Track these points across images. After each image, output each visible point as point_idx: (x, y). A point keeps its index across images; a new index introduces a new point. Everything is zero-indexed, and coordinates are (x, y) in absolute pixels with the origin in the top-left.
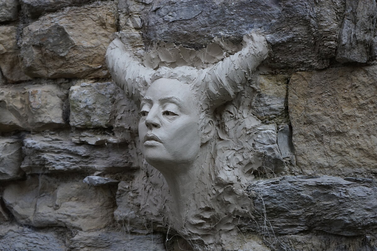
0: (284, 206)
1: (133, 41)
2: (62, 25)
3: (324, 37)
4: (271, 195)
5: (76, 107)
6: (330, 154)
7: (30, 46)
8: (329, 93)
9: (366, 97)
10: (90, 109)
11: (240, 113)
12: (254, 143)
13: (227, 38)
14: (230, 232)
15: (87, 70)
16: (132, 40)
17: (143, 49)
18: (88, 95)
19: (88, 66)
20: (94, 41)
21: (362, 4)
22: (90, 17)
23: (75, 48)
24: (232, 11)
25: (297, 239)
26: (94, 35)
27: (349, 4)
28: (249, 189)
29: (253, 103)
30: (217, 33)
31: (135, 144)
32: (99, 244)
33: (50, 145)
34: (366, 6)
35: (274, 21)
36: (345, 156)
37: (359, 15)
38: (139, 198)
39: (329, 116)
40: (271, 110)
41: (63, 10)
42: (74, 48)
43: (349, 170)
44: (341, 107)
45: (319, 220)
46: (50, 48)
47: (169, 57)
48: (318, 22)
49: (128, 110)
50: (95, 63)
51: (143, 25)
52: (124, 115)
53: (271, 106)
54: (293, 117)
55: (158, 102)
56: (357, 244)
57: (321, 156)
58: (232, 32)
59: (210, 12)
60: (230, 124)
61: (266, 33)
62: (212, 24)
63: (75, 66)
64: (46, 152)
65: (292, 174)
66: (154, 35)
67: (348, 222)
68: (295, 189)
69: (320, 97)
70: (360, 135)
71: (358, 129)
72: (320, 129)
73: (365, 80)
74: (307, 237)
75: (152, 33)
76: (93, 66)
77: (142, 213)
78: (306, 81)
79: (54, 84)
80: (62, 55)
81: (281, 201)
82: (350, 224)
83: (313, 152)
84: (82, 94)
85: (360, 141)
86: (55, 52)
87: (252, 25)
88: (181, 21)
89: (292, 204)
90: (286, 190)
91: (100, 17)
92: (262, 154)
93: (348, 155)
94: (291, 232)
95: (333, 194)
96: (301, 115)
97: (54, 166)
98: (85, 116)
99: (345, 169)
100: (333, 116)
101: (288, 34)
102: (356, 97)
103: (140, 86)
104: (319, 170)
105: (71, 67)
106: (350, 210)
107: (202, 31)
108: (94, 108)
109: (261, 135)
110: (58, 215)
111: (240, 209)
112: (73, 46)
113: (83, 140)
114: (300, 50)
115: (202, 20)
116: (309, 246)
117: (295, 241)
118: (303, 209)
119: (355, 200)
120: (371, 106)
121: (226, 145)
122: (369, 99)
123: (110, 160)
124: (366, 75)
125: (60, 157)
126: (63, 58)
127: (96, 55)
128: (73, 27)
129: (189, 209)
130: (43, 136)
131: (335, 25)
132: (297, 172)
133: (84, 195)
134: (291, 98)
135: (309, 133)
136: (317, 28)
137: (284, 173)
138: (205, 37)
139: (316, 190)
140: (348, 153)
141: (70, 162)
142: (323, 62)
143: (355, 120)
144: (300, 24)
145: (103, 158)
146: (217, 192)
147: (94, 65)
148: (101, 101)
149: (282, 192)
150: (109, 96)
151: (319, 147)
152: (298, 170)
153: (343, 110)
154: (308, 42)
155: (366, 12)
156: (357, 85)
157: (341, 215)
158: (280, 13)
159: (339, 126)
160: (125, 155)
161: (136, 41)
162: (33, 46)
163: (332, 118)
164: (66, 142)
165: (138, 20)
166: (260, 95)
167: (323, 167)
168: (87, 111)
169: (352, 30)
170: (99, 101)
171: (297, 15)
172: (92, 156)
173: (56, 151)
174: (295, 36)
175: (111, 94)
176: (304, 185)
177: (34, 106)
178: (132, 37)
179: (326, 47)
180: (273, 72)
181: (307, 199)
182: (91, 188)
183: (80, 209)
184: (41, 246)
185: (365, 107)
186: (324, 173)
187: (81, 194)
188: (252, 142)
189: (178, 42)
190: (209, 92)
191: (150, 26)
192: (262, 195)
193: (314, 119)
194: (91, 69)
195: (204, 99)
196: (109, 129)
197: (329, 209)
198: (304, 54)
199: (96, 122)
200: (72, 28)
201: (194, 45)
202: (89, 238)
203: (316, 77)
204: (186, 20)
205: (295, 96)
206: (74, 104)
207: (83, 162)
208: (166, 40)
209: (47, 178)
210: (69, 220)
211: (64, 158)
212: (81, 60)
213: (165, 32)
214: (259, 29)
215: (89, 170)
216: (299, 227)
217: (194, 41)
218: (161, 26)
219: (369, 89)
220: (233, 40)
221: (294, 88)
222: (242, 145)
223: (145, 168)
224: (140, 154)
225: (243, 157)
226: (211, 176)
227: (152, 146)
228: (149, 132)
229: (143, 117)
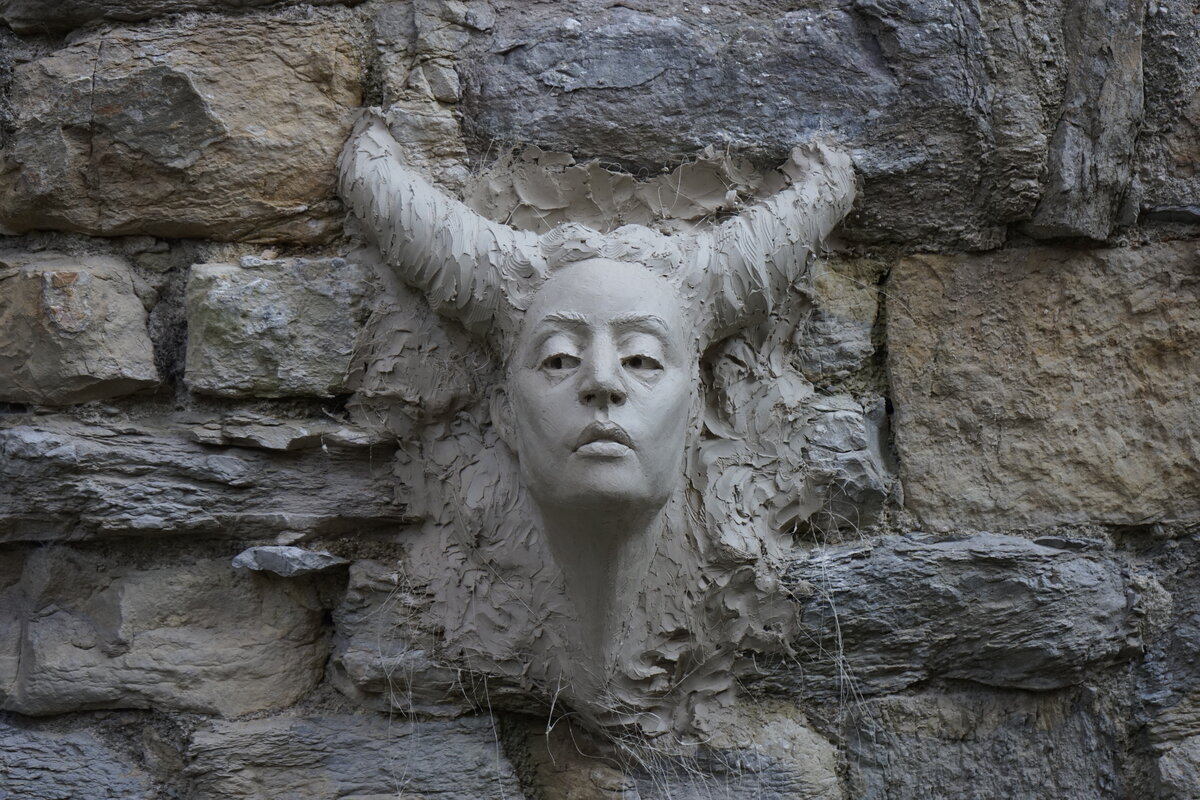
0: (882, 618)
1: (433, 138)
2: (178, 69)
3: (1013, 168)
4: (855, 590)
5: (225, 332)
6: (999, 476)
7: (53, 127)
8: (999, 316)
9: (1098, 329)
10: (278, 340)
11: (762, 364)
12: (807, 446)
13: (741, 150)
14: (719, 698)
15: (253, 216)
16: (431, 135)
17: (465, 164)
18: (271, 294)
19: (260, 205)
20: (291, 129)
21: (1114, 88)
22: (274, 53)
23: (223, 144)
24: (757, 77)
25: (904, 705)
26: (287, 111)
27: (1077, 86)
28: (791, 575)
29: (799, 337)
30: (711, 135)
31: (421, 448)
32: (292, 756)
33: (108, 450)
34: (1123, 96)
35: (874, 113)
36: (1039, 483)
37: (1106, 117)
38: (436, 610)
39: (999, 375)
40: (842, 354)
41: (173, 20)
42: (219, 146)
43: (1047, 518)
44: (1033, 353)
45: (970, 652)
46: (132, 141)
47: (548, 193)
48: (995, 124)
49: (416, 345)
50: (285, 197)
51: (466, 92)
52: (405, 361)
53: (842, 345)
54: (902, 376)
55: (608, 329)
56: (1057, 708)
57: (973, 481)
58: (757, 134)
59: (692, 72)
60: (738, 393)
61: (850, 143)
62: (697, 107)
63: (215, 203)
64: (93, 472)
65: (895, 531)
66: (502, 124)
67: (1056, 653)
68: (915, 571)
69: (975, 324)
70: (1080, 426)
71: (1076, 411)
72: (977, 411)
73: (1098, 283)
74: (925, 700)
75: (494, 119)
76: (278, 205)
77: (452, 654)
78: (938, 278)
79: (114, 253)
80: (178, 164)
81: (877, 605)
82: (1060, 658)
83: (952, 471)
84: (248, 292)
85: (1079, 441)
86: (146, 154)
87: (812, 120)
88: (600, 91)
89: (904, 611)
90: (892, 574)
91: (314, 54)
92: (831, 476)
93: (1047, 479)
94: (887, 689)
95: (1020, 583)
96: (925, 372)
97: (125, 516)
98: (255, 361)
99: (1036, 516)
100: (1010, 375)
101: (913, 153)
102: (1072, 328)
103: (505, 277)
104: (967, 520)
105: (199, 205)
106: (1064, 621)
107: (663, 125)
108: (293, 338)
109: (826, 424)
110: (124, 674)
111: (759, 630)
112: (220, 138)
113: (239, 433)
114: (938, 196)
115: (666, 93)
116: (934, 723)
117: (900, 710)
118: (927, 625)
119: (1076, 596)
120: (1109, 352)
121: (728, 453)
122: (1107, 334)
123: (330, 497)
124: (1100, 273)
125: (150, 490)
126: (178, 174)
127: (290, 173)
128: (218, 78)
129: (626, 637)
130: (75, 419)
131: (1041, 139)
132: (907, 526)
133: (212, 608)
134: (895, 324)
135: (944, 421)
136: (993, 143)
137: (876, 528)
138: (672, 143)
139: (972, 574)
140: (1048, 475)
141: (184, 504)
142: (991, 232)
143: (1068, 387)
144: (947, 129)
145: (304, 492)
146: (713, 586)
147: (281, 203)
148: (319, 314)
149: (883, 580)
150: (349, 300)
151: (968, 457)
152: (909, 521)
153: (1039, 359)
154: (963, 177)
155: (1123, 112)
156: (1078, 298)
157: (1037, 635)
158: (893, 94)
159: (1027, 402)
160: (383, 483)
161: (443, 139)
162: (65, 127)
163: (1007, 381)
164: (163, 441)
165: (450, 77)
166: (817, 316)
167: (979, 512)
168: (269, 344)
169: (1087, 154)
170: (309, 316)
171: (943, 102)
172: (262, 485)
173: (131, 469)
174: (931, 159)
175: (353, 296)
176: (939, 560)
177: (65, 325)
178: (434, 126)
179: (1014, 193)
180: (849, 251)
181: (944, 598)
182: (242, 584)
183: (209, 649)
184: (58, 776)
185: (1095, 353)
186: (980, 526)
187: (202, 604)
188: (798, 444)
189: (584, 151)
190: (721, 303)
191: (491, 98)
192: (832, 590)
193: (960, 383)
194: (269, 214)
195: (706, 323)
196: (338, 403)
197: (1006, 622)
198: (944, 208)
199: (299, 379)
200: (211, 82)
201: (632, 162)
202: (260, 738)
203: (965, 271)
204: (617, 90)
205: (907, 318)
206: (219, 321)
207: (228, 502)
208: (546, 143)
209: (74, 554)
210: (169, 687)
211: (163, 492)
212: (239, 185)
213: (545, 119)
214: (833, 132)
215: (247, 529)
216: (909, 673)
217: (634, 152)
218: (532, 100)
219: (1108, 308)
220: (757, 158)
221: (905, 298)
222: (774, 451)
223: (475, 519)
224: (441, 477)
225: (777, 487)
226: (695, 540)
227: (611, 459)
228: (600, 417)
229: (555, 372)
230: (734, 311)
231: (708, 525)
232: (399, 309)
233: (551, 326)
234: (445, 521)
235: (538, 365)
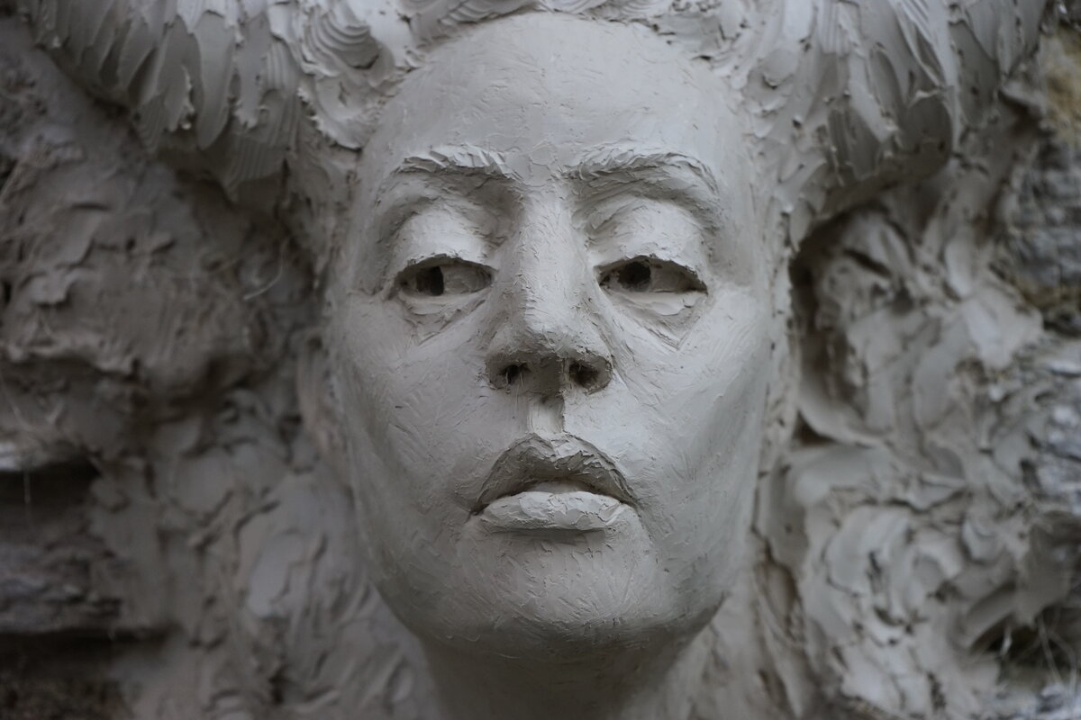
11: (927, 269)
12: (1032, 455)
29: (1011, 206)
31: (149, 475)
49: (121, 239)
52: (97, 277)
55: (561, 190)
60: (872, 338)
103: (308, 68)
109: (1076, 404)
121: (853, 476)
160: (64, 553)
166: (1050, 157)
188: (1013, 452)
190: (843, 123)
195: (805, 175)
222: (956, 468)
223: (267, 641)
224: (195, 539)
225: (964, 550)
226: (781, 686)
227: (574, 536)
228: (541, 423)
229: (426, 304)
230: (872, 142)
231: (811, 649)
232: (78, 154)
233: (417, 186)
234: (208, 636)
235: (388, 285)
